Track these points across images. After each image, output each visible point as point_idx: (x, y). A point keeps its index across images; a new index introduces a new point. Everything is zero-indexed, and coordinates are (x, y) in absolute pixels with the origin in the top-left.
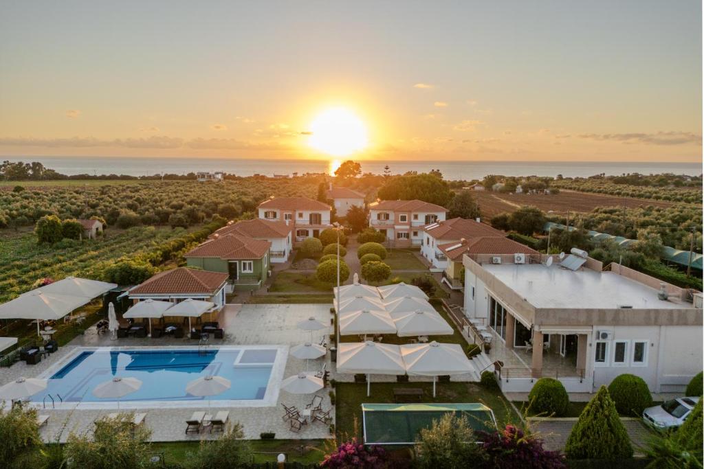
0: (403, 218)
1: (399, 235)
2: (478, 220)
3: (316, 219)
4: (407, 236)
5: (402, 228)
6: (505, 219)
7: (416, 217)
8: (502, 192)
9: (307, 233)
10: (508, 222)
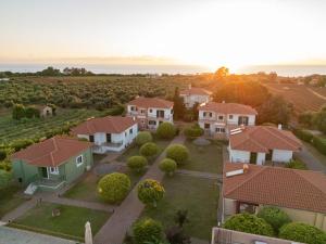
0: (221, 118)
1: (217, 130)
2: (280, 126)
3: (160, 114)
4: (223, 130)
5: (221, 125)
6: (309, 117)
7: (231, 117)
8: (316, 86)
9: (155, 123)
10: (312, 120)
